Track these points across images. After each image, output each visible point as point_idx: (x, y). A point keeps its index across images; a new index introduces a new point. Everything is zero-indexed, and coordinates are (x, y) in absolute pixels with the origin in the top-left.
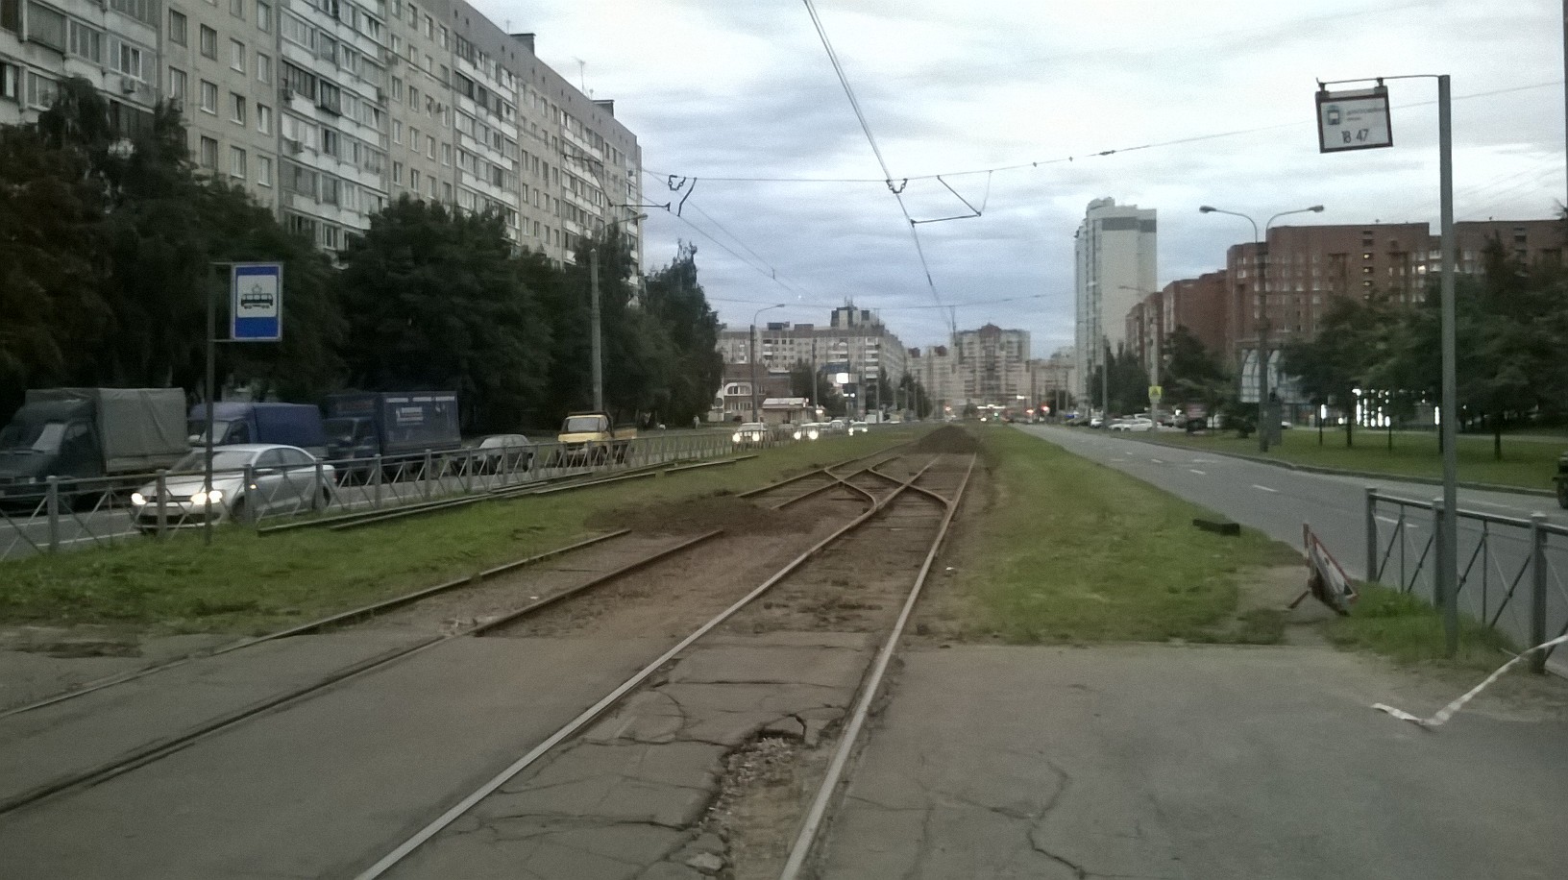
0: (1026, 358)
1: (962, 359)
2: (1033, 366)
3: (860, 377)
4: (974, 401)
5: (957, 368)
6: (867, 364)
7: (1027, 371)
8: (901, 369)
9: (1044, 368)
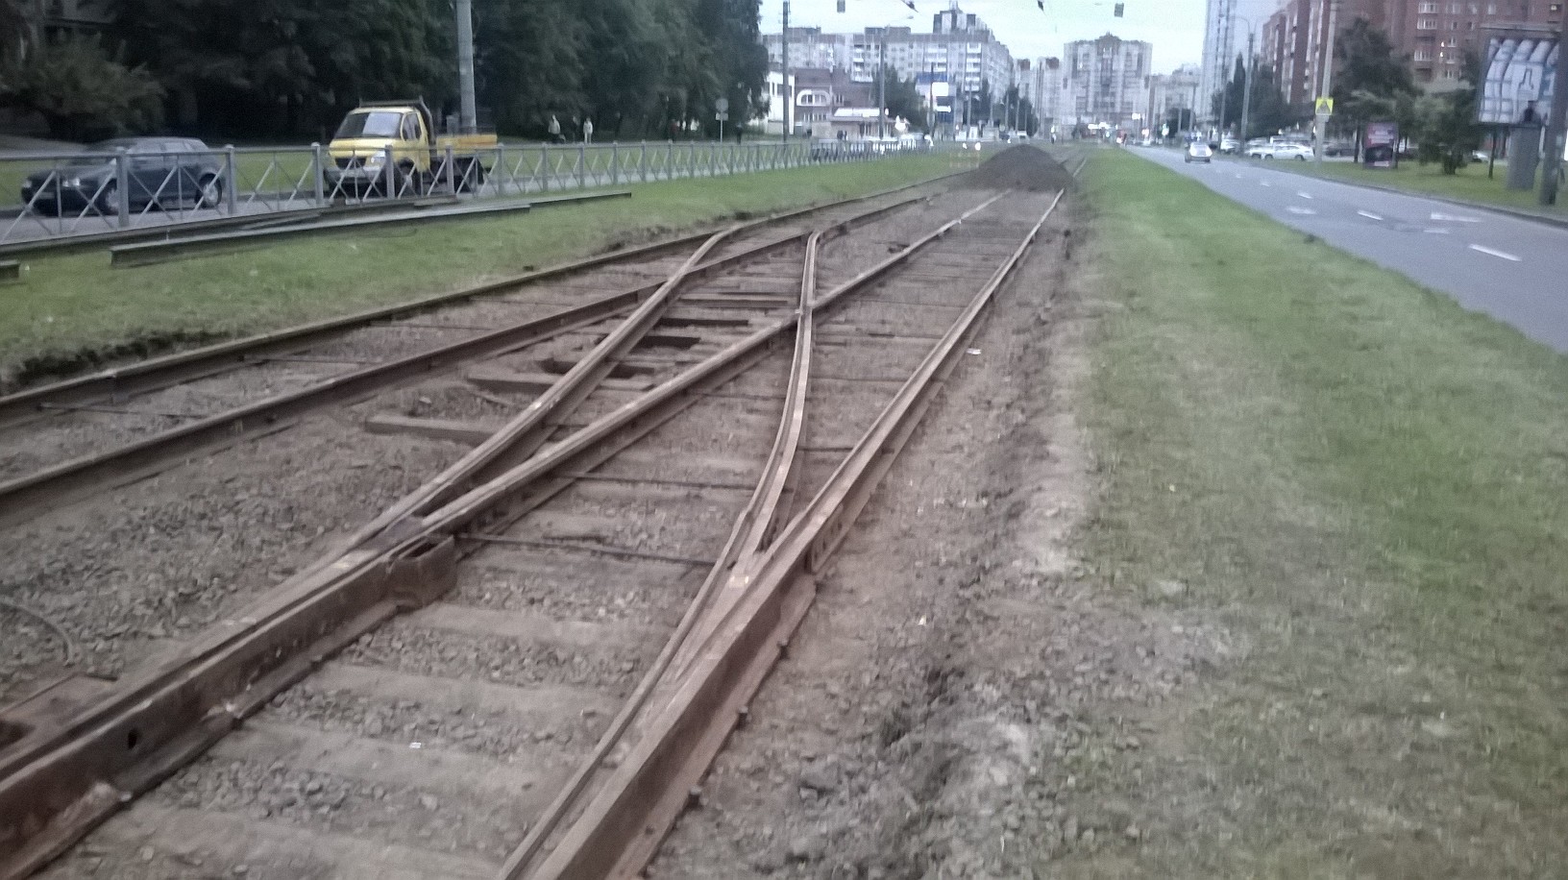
0: (1144, 73)
1: (1075, 73)
2: (1153, 82)
3: (959, 90)
4: (1085, 120)
5: (1069, 82)
6: (967, 74)
7: (1146, 86)
8: (1007, 83)
9: (1164, 84)
